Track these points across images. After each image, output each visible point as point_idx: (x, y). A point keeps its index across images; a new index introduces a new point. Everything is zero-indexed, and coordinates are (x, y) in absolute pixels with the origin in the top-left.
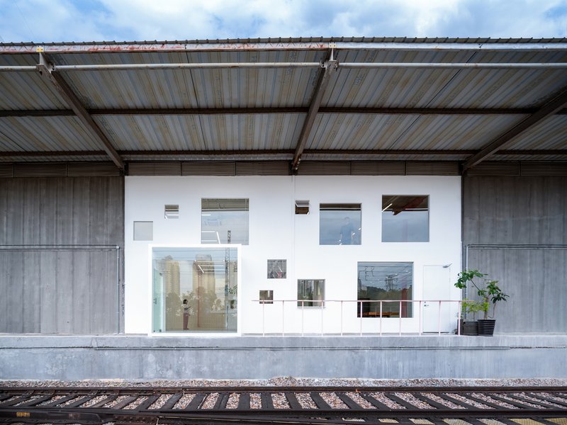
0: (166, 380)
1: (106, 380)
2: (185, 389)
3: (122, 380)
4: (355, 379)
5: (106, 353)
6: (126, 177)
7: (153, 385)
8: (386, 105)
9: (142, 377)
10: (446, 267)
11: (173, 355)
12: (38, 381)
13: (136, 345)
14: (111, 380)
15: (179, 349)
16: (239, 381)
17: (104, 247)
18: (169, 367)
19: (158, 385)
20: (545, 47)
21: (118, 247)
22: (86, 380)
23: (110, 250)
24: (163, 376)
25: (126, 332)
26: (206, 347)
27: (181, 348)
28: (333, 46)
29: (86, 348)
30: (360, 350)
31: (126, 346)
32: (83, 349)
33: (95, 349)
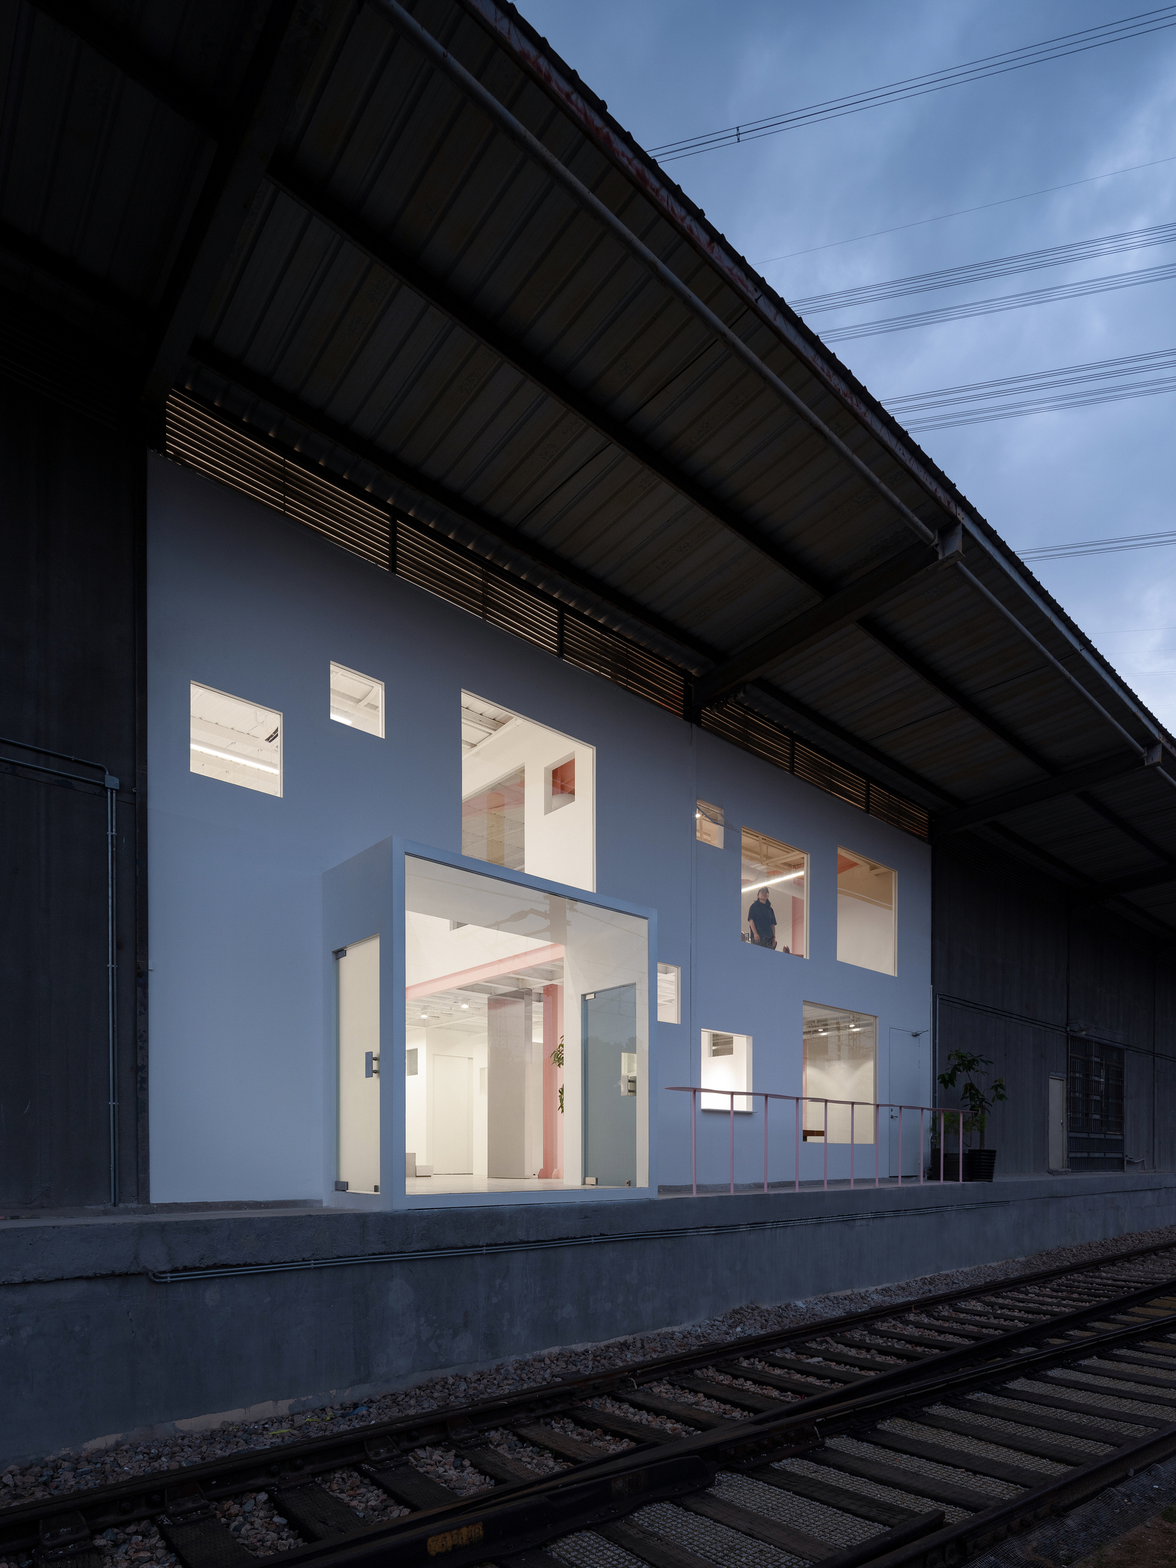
3: (280, 1408)
5: (212, 1294)
6: (154, 457)
11: (475, 1276)
13: (350, 1247)
17: (28, 759)
18: (459, 1320)
23: (66, 784)
24: (445, 1358)
26: (575, 1238)
27: (505, 1244)
28: (961, 516)
29: (104, 1277)
30: (857, 1221)
31: (306, 1255)
32: (82, 1287)
33: (154, 1278)
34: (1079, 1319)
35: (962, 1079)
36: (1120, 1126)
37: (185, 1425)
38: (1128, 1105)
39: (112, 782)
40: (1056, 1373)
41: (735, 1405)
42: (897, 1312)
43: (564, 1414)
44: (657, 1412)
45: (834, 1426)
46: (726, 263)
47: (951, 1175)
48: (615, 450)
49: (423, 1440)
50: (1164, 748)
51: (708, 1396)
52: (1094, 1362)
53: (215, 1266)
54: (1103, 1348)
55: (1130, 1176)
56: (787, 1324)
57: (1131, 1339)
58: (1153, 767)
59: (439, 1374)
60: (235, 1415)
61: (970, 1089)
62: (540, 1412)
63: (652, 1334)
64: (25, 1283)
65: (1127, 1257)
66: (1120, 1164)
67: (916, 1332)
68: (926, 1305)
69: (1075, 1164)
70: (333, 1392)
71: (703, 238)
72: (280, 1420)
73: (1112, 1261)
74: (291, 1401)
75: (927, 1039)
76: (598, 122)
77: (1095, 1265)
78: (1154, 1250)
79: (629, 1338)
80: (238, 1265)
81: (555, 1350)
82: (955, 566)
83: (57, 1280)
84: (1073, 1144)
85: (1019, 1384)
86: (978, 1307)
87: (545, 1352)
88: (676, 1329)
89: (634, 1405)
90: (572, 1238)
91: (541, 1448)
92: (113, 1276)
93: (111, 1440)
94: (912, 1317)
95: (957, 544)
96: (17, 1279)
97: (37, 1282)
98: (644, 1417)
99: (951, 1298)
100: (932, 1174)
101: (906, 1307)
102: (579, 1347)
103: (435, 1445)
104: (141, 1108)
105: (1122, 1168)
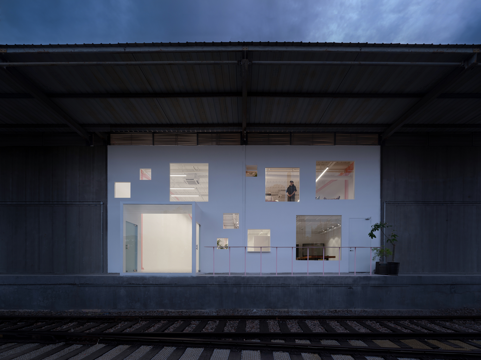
0: (134, 310)
1: (87, 311)
2: (141, 317)
4: (286, 310)
5: (87, 288)
6: (109, 147)
7: (123, 314)
9: (115, 308)
10: (367, 219)
11: (140, 290)
12: (33, 311)
13: (111, 282)
14: (91, 310)
16: (193, 311)
17: (91, 203)
19: (126, 314)
20: (410, 51)
21: (102, 203)
22: (70, 311)
23: (96, 205)
24: (132, 307)
25: (109, 271)
26: (167, 284)
27: (147, 284)
29: (71, 284)
30: (290, 287)
31: (103, 283)
32: (68, 285)
33: (77, 285)
53: (86, 284)
70: (109, 310)
74: (101, 310)
80: (90, 284)
81: (163, 310)
83: (64, 284)
90: (166, 284)
93: (72, 310)
96: (59, 283)
97: (61, 284)
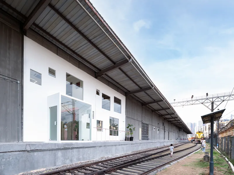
3: (45, 169)
5: (36, 154)
8: (126, 73)
9: (55, 165)
11: (69, 152)
13: (53, 148)
15: (72, 148)
18: (67, 158)
23: (12, 82)
24: (65, 163)
26: (82, 147)
28: (132, 57)
29: (21, 151)
31: (48, 149)
32: (19, 152)
33: (28, 151)
34: (144, 158)
35: (129, 128)
36: (148, 134)
37: (32, 171)
38: (149, 132)
39: (19, 82)
40: (142, 163)
41: (105, 167)
42: (122, 157)
43: (83, 169)
44: (95, 168)
45: (118, 169)
46: (105, 24)
47: (128, 140)
48: (89, 43)
49: (67, 172)
50: (154, 87)
51: (101, 167)
52: (146, 162)
53: (36, 150)
54: (147, 160)
55: (149, 141)
56: (108, 159)
57: (150, 159)
58: (153, 89)
59: (65, 165)
60: (38, 170)
61: (130, 129)
62: (81, 169)
63: (91, 160)
64: (11, 152)
65: (149, 151)
66: (148, 139)
67: (125, 159)
68: (126, 156)
69: (143, 139)
70: (51, 167)
71: (103, 21)
72: (45, 171)
73: (147, 151)
75: (125, 122)
76: (91, 6)
77: (145, 152)
78: (152, 150)
79: (89, 161)
80: (39, 150)
81: (79, 162)
82: (131, 63)
83: (15, 151)
84: (142, 136)
85: (138, 164)
86: (132, 156)
87: (78, 162)
88: (94, 159)
89: (92, 168)
91: (82, 172)
92: (23, 151)
93: (22, 173)
94: (124, 158)
95: (131, 60)
98: (93, 169)
99: (128, 156)
100: (126, 140)
101: (123, 157)
102: (82, 162)
103: (68, 172)
104: (22, 128)
105: (148, 140)
